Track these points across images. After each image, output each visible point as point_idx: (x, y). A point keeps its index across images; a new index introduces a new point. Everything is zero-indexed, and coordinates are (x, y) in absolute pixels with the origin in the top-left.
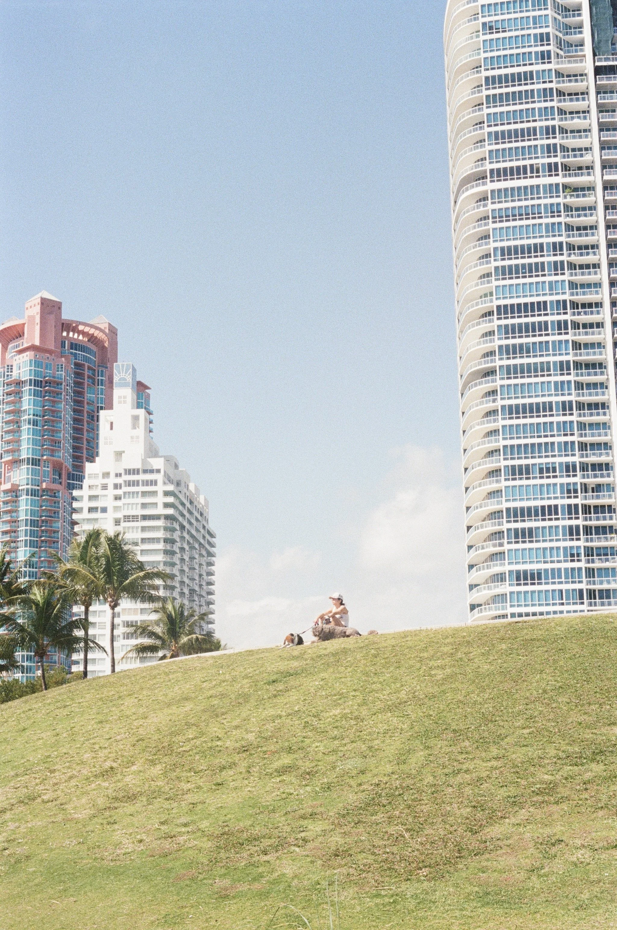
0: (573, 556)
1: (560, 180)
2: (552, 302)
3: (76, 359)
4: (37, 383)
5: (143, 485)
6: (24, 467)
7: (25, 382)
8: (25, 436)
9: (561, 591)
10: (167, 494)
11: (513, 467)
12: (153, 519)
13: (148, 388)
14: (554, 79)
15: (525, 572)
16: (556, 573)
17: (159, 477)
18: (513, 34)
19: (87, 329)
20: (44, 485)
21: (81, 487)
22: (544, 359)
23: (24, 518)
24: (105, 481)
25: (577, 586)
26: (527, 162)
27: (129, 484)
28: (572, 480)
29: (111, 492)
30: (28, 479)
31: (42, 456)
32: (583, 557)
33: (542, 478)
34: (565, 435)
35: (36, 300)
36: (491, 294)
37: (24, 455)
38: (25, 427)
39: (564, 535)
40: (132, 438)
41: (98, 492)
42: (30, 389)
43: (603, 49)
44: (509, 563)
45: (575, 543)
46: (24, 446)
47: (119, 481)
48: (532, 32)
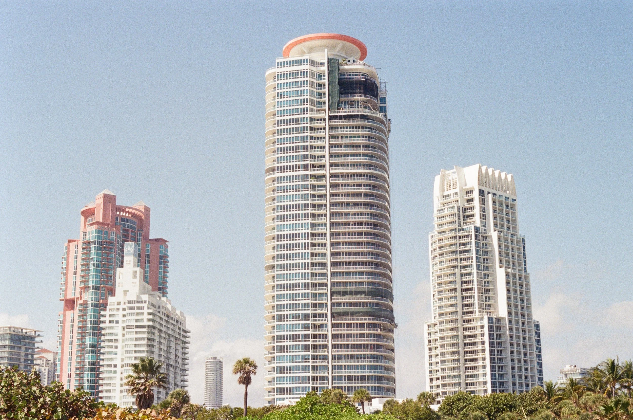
0: (306, 359)
1: (309, 172)
2: (302, 233)
3: (124, 227)
4: (99, 243)
5: (137, 309)
6: (91, 291)
7: (93, 242)
8: (91, 273)
9: (300, 377)
10: (149, 314)
11: (281, 315)
12: (142, 327)
13: (167, 242)
14: (309, 122)
15: (284, 367)
16: (298, 368)
17: (145, 305)
18: (291, 99)
19: (130, 210)
20: (101, 301)
21: (105, 310)
22: (297, 261)
23: (90, 319)
24: (118, 307)
25: (307, 374)
26: (294, 163)
27: (130, 308)
28: (307, 322)
29: (121, 312)
30: (92, 298)
31: (101, 284)
32: (310, 360)
33: (293, 321)
34: (305, 300)
35: (101, 195)
36: (274, 229)
37: (91, 284)
38: (92, 268)
39: (302, 349)
40: (133, 283)
41: (114, 312)
42: (95, 247)
43: (334, 107)
44: (277, 363)
45: (307, 353)
46: (91, 279)
47: (125, 306)
48: (300, 98)
